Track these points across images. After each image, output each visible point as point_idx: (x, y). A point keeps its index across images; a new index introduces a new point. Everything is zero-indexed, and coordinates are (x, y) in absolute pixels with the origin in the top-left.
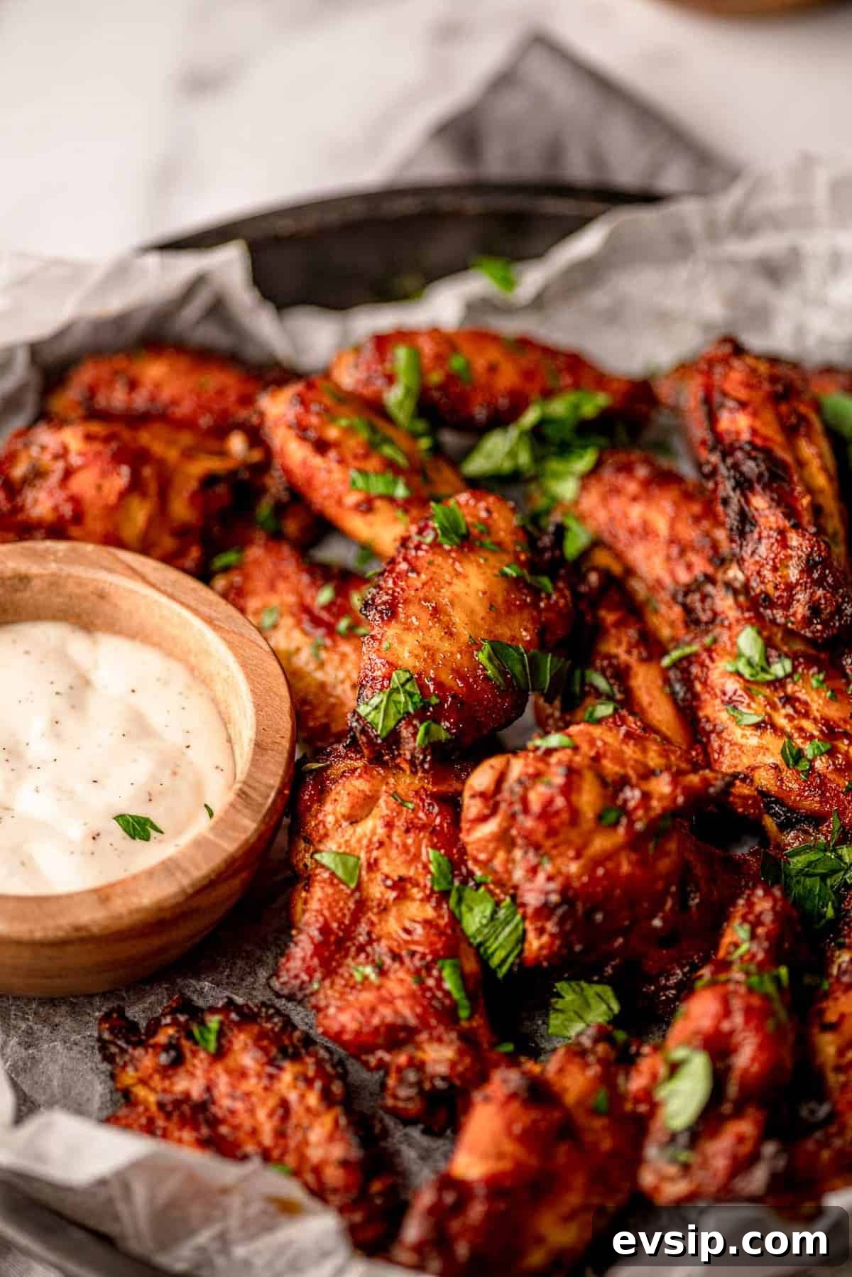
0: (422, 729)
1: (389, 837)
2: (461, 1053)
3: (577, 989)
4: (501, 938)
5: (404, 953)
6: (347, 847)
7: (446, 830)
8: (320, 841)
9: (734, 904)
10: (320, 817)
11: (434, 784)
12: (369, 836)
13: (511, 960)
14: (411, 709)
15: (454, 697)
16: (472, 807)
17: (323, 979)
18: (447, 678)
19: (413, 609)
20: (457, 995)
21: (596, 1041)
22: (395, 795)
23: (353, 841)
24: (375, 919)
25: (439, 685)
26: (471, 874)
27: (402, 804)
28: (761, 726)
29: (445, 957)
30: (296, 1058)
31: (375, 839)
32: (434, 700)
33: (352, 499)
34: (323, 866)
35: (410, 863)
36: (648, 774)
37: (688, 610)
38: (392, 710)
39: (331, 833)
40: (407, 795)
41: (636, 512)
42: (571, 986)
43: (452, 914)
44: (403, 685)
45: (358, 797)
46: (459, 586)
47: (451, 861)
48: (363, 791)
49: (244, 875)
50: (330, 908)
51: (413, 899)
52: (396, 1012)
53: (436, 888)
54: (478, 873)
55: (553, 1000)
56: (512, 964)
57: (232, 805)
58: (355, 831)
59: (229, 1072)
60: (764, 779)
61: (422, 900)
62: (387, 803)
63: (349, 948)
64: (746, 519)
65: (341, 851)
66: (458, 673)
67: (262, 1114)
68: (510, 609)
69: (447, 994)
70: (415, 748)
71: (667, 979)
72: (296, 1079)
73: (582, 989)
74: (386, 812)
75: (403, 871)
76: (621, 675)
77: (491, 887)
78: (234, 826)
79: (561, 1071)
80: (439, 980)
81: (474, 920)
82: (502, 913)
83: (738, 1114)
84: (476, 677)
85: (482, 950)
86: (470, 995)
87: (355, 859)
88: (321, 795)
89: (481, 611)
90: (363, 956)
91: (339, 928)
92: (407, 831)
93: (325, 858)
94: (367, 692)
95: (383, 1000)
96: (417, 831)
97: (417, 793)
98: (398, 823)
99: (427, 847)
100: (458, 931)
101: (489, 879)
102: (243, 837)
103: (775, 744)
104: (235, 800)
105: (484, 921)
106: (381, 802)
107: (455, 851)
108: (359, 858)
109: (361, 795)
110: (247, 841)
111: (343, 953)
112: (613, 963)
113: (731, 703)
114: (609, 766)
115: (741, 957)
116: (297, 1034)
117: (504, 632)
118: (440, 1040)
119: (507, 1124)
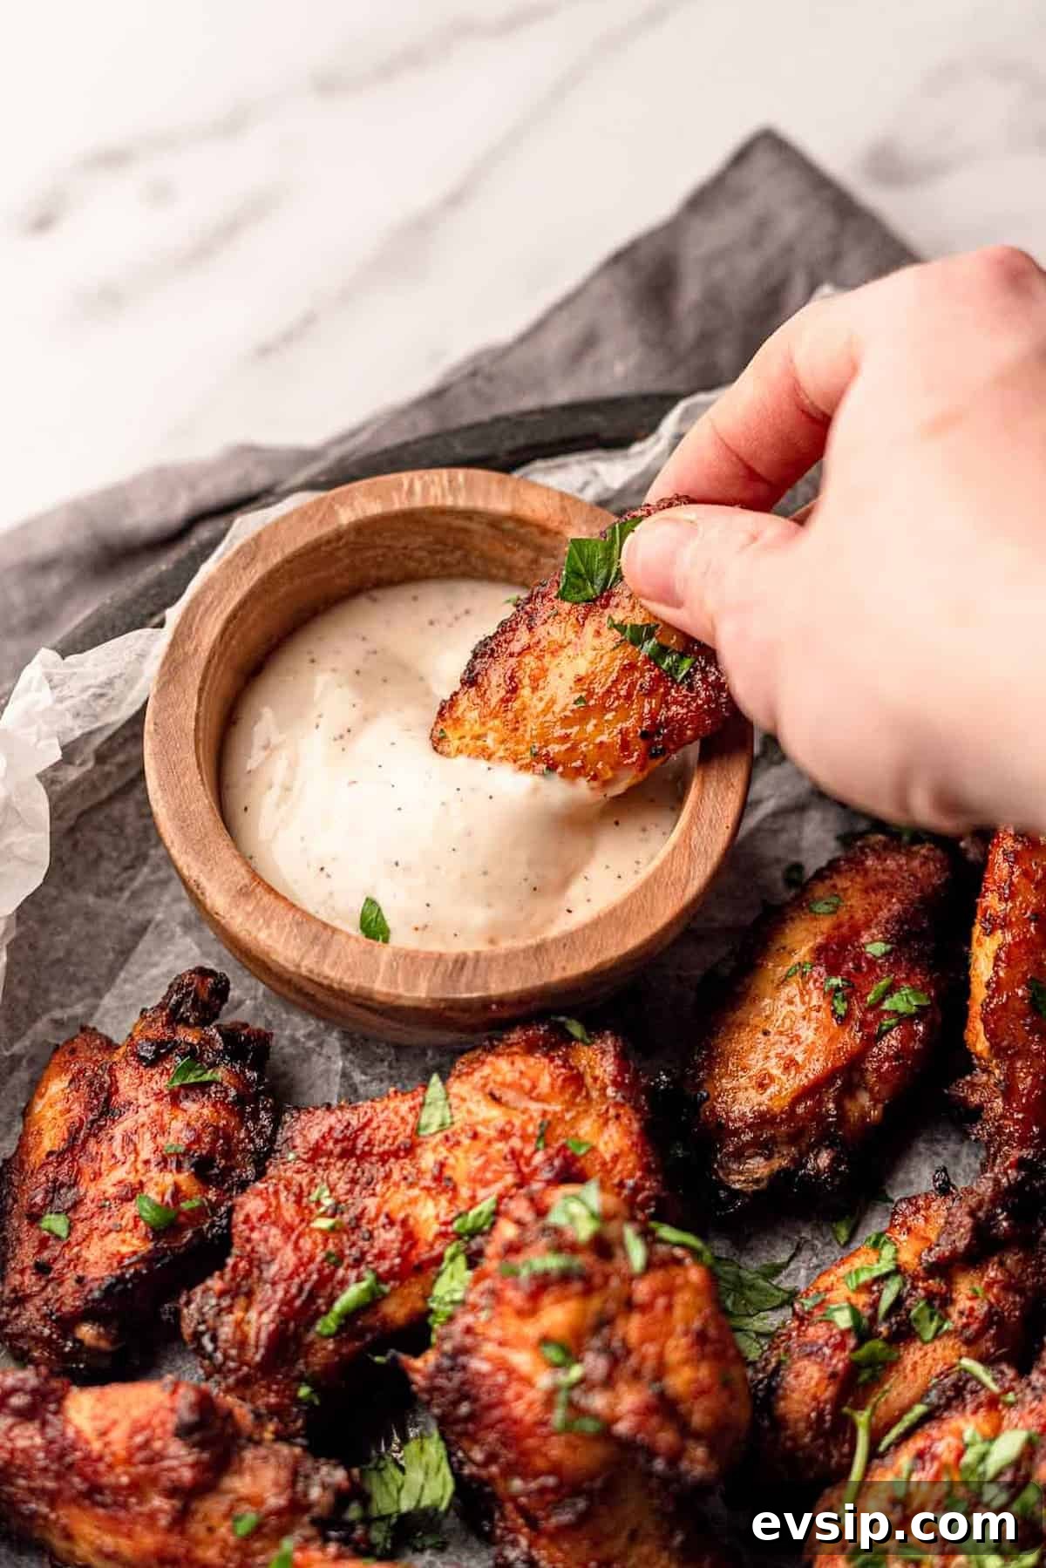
1: (490, 1141)
12: (480, 1119)
31: (480, 1128)
35: (471, 1180)
58: (479, 1103)
61: (438, 1216)
93: (437, 1088)
96: (512, 1169)
98: (511, 1143)
119: (144, 1422)
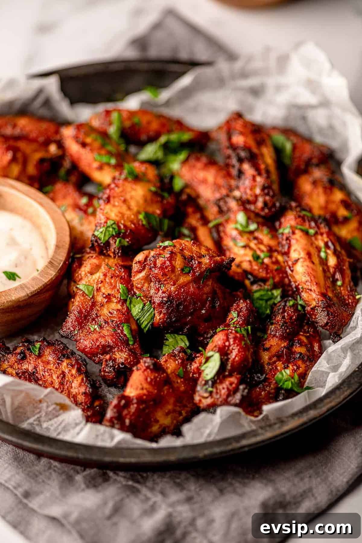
0: (118, 240)
1: (105, 279)
2: (129, 355)
3: (174, 337)
4: (145, 317)
5: (109, 321)
6: (89, 283)
7: (126, 278)
8: (79, 281)
9: (232, 306)
10: (80, 272)
11: (122, 262)
12: (97, 279)
13: (149, 325)
14: (114, 234)
15: (131, 230)
16: (135, 267)
17: (79, 330)
18: (128, 224)
19: (116, 199)
20: (129, 336)
21: (180, 352)
22: (107, 265)
23: (91, 281)
24: (99, 309)
25: (125, 226)
26: (135, 293)
27: (110, 268)
28: (245, 247)
29: (125, 323)
30: (68, 358)
31: (100, 280)
32: (123, 231)
33: (95, 165)
34: (80, 290)
35: (112, 289)
36: (201, 256)
37: (219, 207)
38: (107, 234)
39: (83, 278)
40: (112, 265)
41: (201, 174)
42: (171, 336)
43: (127, 308)
44: (112, 225)
45: (93, 265)
46: (133, 193)
47: (128, 289)
48: (96, 263)
49: (50, 292)
50: (82, 305)
51: (114, 302)
52: (106, 341)
53: (122, 298)
54: (138, 293)
55: (164, 341)
56: (149, 327)
57: (47, 266)
58: (92, 277)
59: (43, 362)
60: (246, 266)
61: (116, 303)
62: (104, 268)
63: (89, 319)
64: (241, 173)
65: (87, 284)
66: (132, 222)
67: (55, 377)
68: (152, 202)
69: (125, 335)
70: (115, 247)
71: (207, 335)
72: (68, 364)
73: (175, 337)
74: (104, 270)
75: (109, 292)
76: (194, 230)
77: (142, 298)
78: (47, 274)
79: (166, 361)
80: (122, 331)
81: (136, 310)
82: (146, 308)
83: (230, 375)
84: (139, 224)
85: (138, 321)
86: (133, 337)
87: (92, 287)
88: (80, 265)
89: (141, 201)
90: (94, 322)
91: (85, 311)
92: (112, 277)
93: (81, 287)
94: (98, 228)
95: (101, 337)
96: (115, 278)
97: (116, 265)
98: (108, 275)
99: (119, 283)
100: (129, 314)
101: (142, 295)
102: (50, 277)
103: (250, 253)
104: (48, 264)
105: (139, 311)
106: (102, 267)
107: (129, 286)
108: (93, 287)
109: (95, 264)
110: (52, 278)
111: (87, 321)
112: (187, 327)
113: (234, 239)
114: (187, 253)
115: (234, 323)
116: (69, 350)
117: (150, 209)
118: (122, 351)
119: (145, 377)
